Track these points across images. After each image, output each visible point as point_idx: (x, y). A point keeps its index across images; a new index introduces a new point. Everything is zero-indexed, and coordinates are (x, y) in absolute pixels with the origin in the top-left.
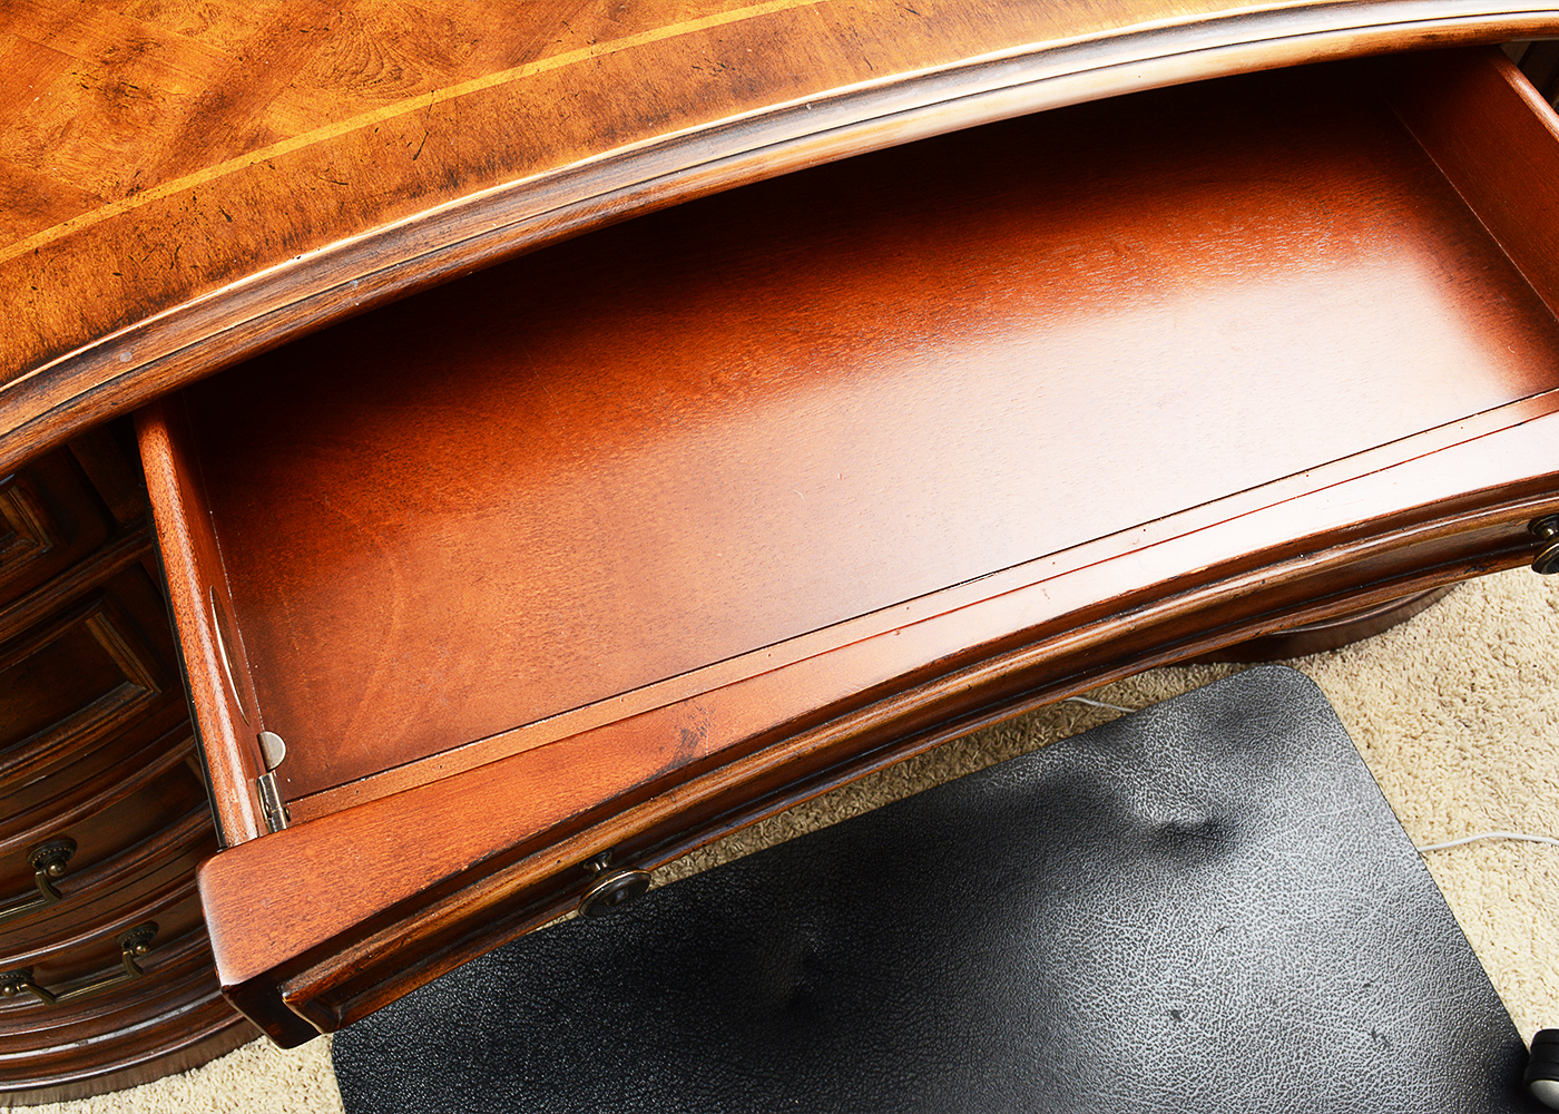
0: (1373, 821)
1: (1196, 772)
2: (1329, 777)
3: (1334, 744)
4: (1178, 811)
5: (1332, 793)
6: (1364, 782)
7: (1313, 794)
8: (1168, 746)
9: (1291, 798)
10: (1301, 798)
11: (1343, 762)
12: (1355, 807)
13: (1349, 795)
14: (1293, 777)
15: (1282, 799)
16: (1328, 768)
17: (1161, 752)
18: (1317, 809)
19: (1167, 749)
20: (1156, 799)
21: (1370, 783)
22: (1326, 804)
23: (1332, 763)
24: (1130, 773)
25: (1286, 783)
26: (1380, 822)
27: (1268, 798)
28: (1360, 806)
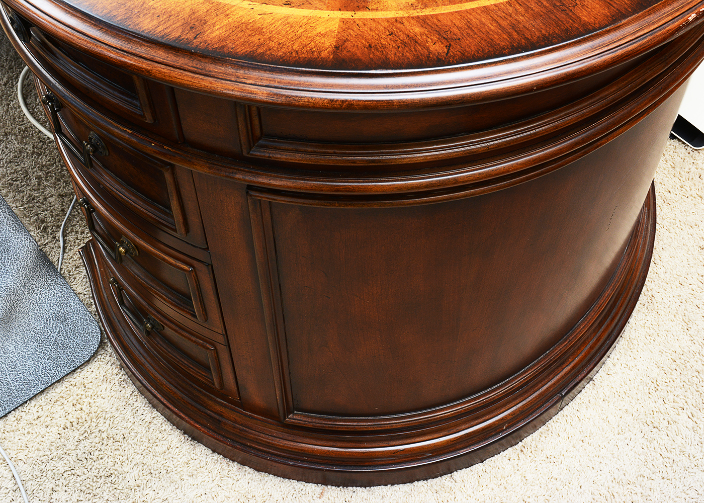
0: (5, 399)
1: (27, 307)
2: (31, 372)
3: (53, 371)
4: (4, 304)
5: (21, 375)
6: (31, 391)
7: (19, 365)
8: (40, 289)
9: (16, 354)
10: (15, 359)
11: (42, 378)
12: (14, 388)
13: (21, 384)
14: (29, 353)
15: (14, 350)
16: (37, 370)
17: (36, 288)
18: (9, 369)
19: (38, 290)
20: (9, 292)
21: (30, 394)
22: (13, 373)
23: (40, 372)
24: (22, 276)
25: (25, 350)
26: (5, 403)
27: (14, 343)
28: (15, 391)
